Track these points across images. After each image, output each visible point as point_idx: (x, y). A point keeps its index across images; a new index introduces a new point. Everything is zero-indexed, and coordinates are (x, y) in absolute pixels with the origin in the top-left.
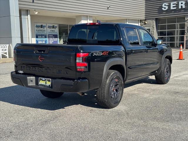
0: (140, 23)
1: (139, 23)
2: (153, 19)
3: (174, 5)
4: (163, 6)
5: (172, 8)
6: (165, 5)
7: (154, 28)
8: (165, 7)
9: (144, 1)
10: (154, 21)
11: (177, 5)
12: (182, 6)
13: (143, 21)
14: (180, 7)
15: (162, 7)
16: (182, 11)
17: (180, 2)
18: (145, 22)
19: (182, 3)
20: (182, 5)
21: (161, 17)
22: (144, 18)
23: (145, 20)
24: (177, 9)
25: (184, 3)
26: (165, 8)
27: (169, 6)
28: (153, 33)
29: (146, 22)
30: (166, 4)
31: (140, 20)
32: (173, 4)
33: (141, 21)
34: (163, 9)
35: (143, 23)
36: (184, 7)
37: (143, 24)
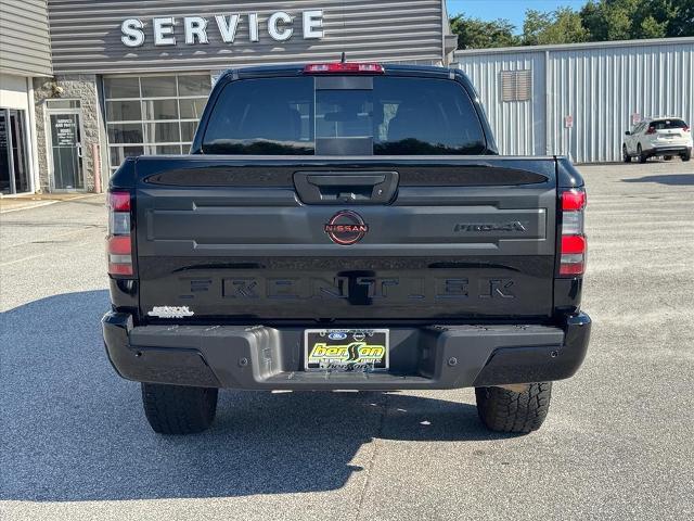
0: (35, 89)
1: (32, 92)
2: (86, 77)
3: (168, 30)
4: (125, 28)
5: (159, 41)
6: (132, 27)
7: (92, 110)
8: (132, 31)
9: (44, 5)
10: (91, 85)
11: (179, 30)
12: (195, 36)
13: (46, 85)
14: (190, 39)
15: (119, 33)
16: (198, 52)
17: (188, 21)
18: (53, 89)
19: (195, 25)
20: (196, 30)
21: (120, 69)
22: (48, 72)
23: (55, 79)
24: (179, 46)
25: (203, 23)
26: (132, 38)
27: (148, 31)
28: (91, 130)
29: (61, 89)
30: (138, 24)
31: (34, 79)
32: (164, 26)
33: (37, 82)
34: (126, 40)
35: (45, 89)
36: (203, 38)
37: (44, 93)
